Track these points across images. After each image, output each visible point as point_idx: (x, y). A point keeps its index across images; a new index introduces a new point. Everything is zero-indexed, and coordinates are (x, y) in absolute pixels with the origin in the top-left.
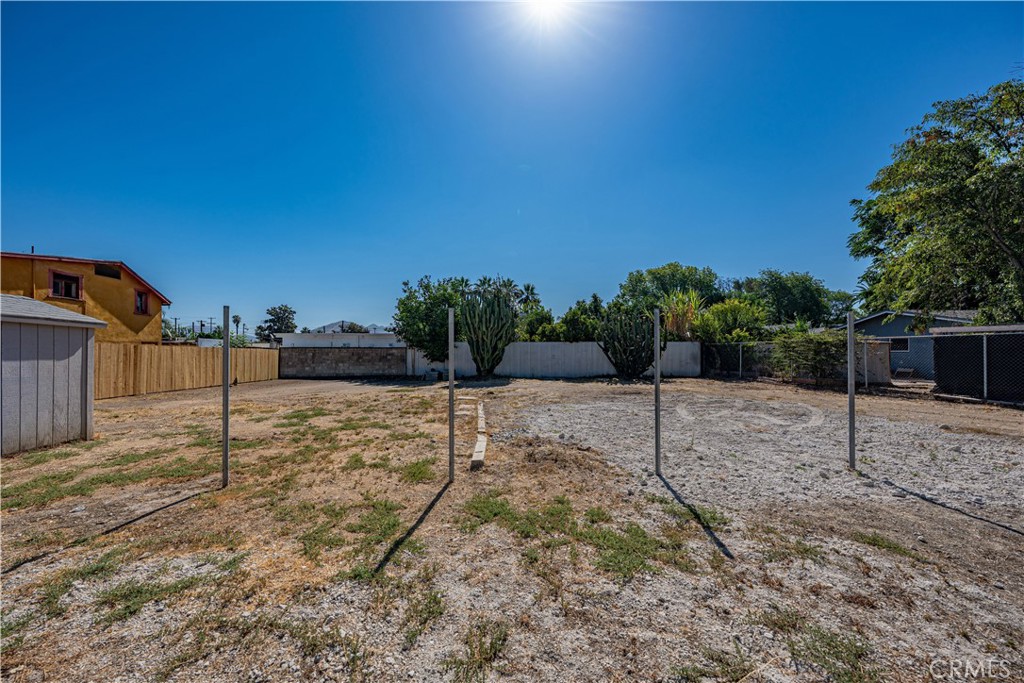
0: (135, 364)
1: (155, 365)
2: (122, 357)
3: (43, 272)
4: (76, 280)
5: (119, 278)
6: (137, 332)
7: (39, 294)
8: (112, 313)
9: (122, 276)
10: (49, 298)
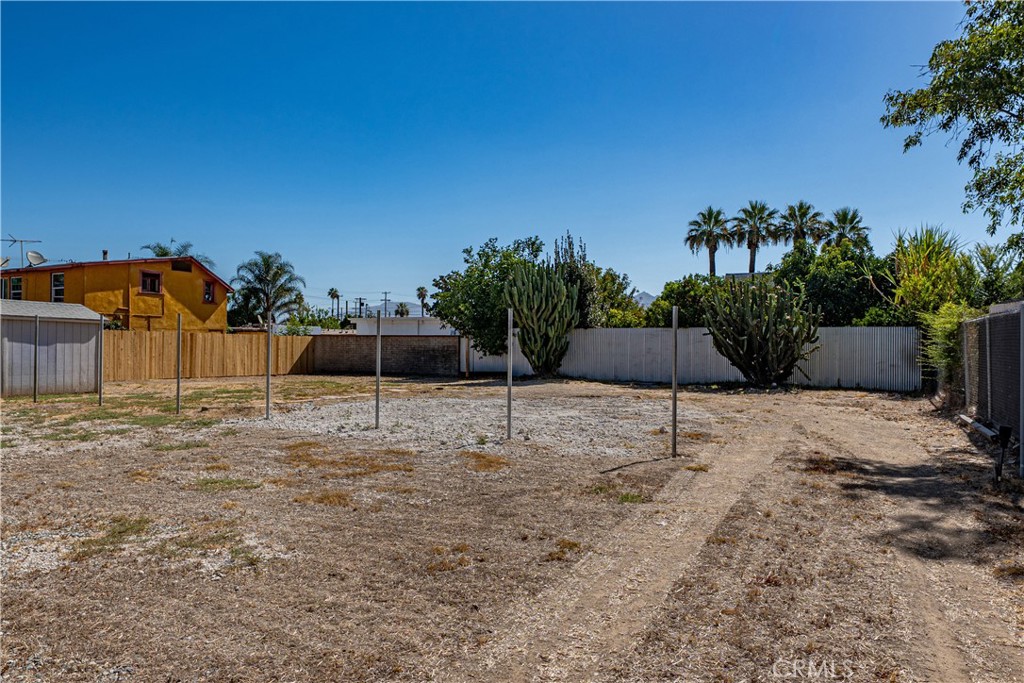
1: (208, 351)
3: (136, 273)
4: (157, 276)
5: (190, 270)
6: (204, 320)
7: (133, 291)
8: (184, 304)
9: (193, 269)
10: (139, 294)
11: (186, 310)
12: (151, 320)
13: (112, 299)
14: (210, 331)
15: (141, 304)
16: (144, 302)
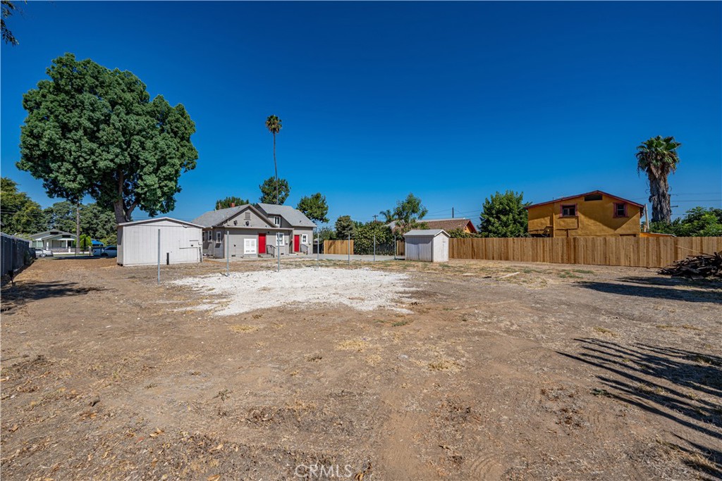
0: (575, 248)
2: (565, 244)
3: (558, 207)
4: (574, 206)
5: (600, 200)
6: (615, 229)
7: (555, 217)
8: (595, 219)
9: (603, 197)
10: (560, 218)
11: (598, 223)
12: (569, 231)
13: (543, 222)
14: (621, 235)
15: (562, 223)
16: (564, 221)
